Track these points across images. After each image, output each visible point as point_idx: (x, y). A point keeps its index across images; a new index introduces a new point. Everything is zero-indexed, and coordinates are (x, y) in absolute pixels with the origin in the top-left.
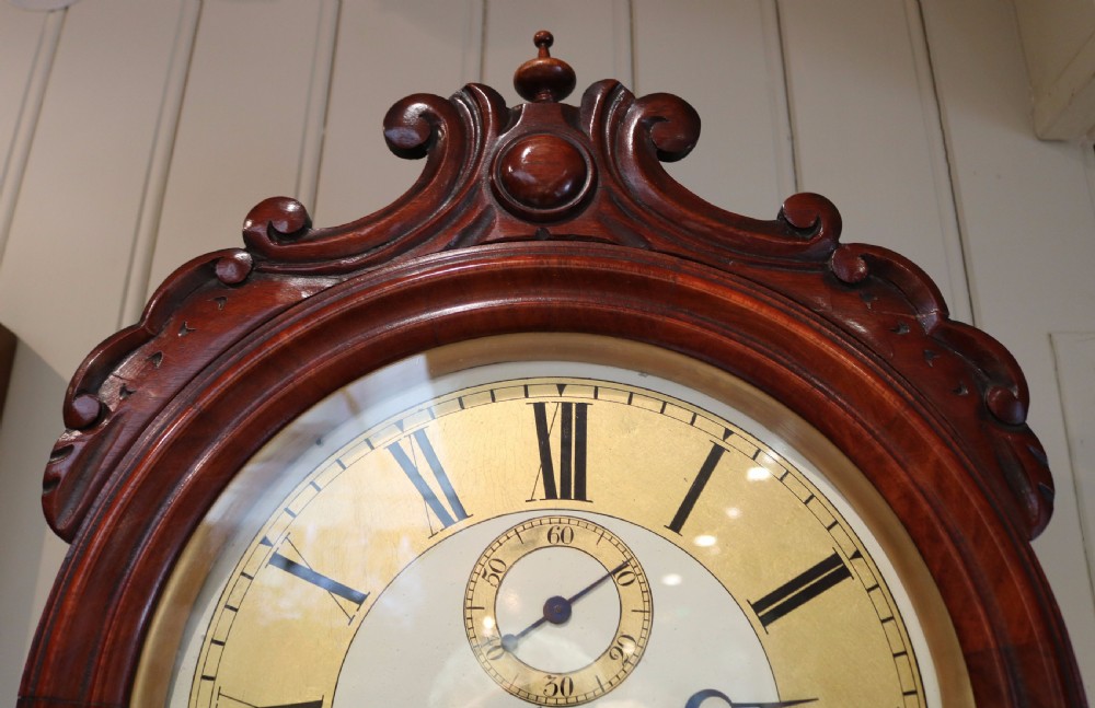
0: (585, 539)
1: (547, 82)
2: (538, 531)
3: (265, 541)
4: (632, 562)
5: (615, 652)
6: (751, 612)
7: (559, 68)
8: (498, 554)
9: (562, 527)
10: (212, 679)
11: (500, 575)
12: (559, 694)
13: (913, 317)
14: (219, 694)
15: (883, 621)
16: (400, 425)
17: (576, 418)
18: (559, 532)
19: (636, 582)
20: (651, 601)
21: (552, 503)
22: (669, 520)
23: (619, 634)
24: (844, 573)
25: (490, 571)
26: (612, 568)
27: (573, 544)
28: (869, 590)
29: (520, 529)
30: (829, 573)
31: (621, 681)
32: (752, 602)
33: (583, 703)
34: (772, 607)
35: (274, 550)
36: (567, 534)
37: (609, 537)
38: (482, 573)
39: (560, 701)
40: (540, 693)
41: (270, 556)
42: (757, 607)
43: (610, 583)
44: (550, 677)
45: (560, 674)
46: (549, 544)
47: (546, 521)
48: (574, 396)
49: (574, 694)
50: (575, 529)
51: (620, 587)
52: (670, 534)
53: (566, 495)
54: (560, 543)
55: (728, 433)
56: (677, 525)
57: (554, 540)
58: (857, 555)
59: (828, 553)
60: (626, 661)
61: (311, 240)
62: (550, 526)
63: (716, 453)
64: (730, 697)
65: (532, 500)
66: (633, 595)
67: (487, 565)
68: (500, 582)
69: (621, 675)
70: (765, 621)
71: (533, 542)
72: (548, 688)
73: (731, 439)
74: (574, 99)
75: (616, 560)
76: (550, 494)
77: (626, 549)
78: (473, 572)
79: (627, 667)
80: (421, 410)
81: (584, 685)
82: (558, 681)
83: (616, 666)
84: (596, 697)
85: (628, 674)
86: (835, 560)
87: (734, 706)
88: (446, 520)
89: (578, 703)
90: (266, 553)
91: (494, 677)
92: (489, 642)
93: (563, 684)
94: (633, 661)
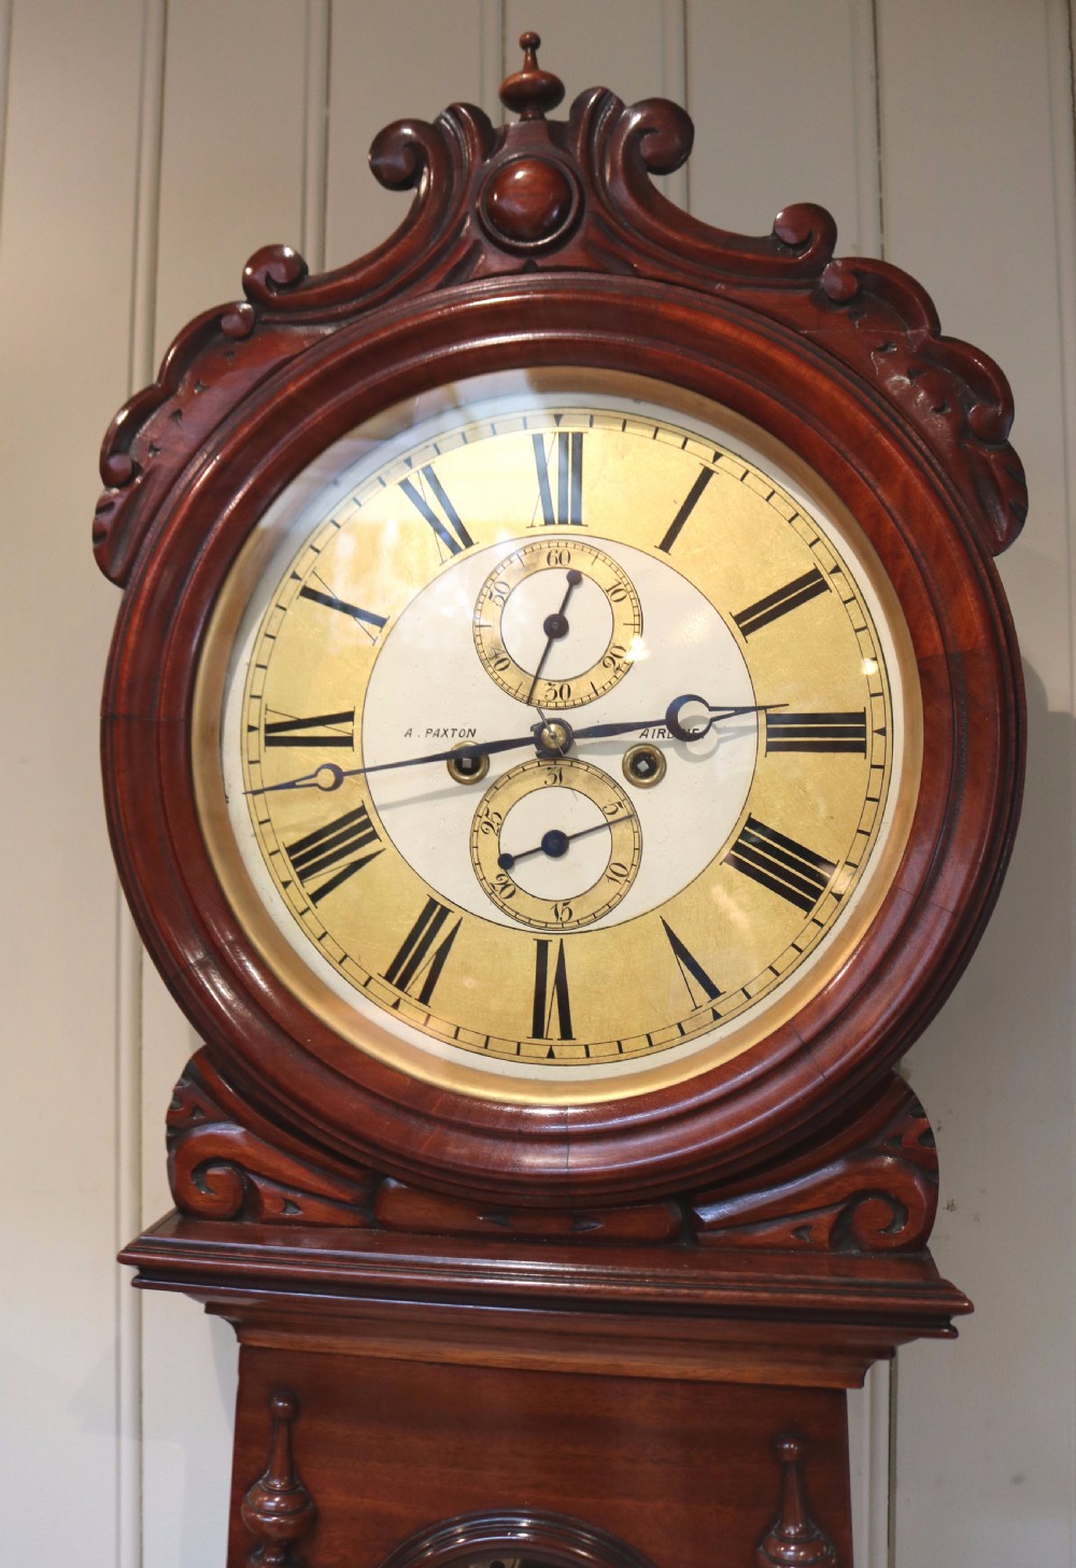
0: (582, 560)
1: (532, 95)
2: (539, 554)
3: (295, 576)
4: (624, 580)
5: (608, 661)
6: (732, 623)
7: (544, 81)
8: (503, 577)
9: (560, 550)
10: (259, 697)
11: (505, 596)
12: (558, 698)
13: (903, 334)
14: (267, 709)
15: (857, 631)
16: (408, 462)
17: (573, 446)
18: (557, 555)
19: (628, 598)
20: (641, 615)
21: (550, 529)
22: (659, 542)
23: (611, 645)
24: (823, 587)
25: (495, 593)
26: (604, 586)
27: (570, 565)
28: (845, 602)
29: (522, 553)
30: (809, 586)
31: (613, 686)
32: (734, 615)
33: (580, 706)
34: (751, 620)
35: (303, 583)
36: (565, 556)
37: (603, 558)
38: (489, 594)
39: (560, 705)
40: (542, 698)
41: (300, 589)
42: (738, 619)
43: (603, 600)
44: (550, 684)
45: (559, 681)
46: (548, 566)
47: (545, 545)
48: (570, 426)
49: (571, 698)
50: (572, 551)
51: (614, 604)
52: (661, 553)
53: (563, 521)
54: (559, 565)
55: (717, 456)
56: (666, 545)
57: (553, 563)
58: (837, 569)
59: (809, 568)
60: (618, 669)
61: (309, 288)
62: (549, 550)
63: (706, 475)
64: (708, 701)
65: (532, 526)
66: (625, 610)
67: (492, 587)
68: (505, 602)
69: (613, 681)
70: (746, 631)
71: (534, 565)
72: (548, 694)
73: (720, 461)
74: (560, 113)
75: (610, 580)
76: (549, 520)
77: (619, 569)
78: (481, 593)
79: (619, 674)
80: (427, 447)
81: (581, 689)
82: (557, 688)
83: (609, 673)
84: (591, 701)
85: (619, 680)
86: (815, 574)
87: (712, 709)
88: (454, 549)
89: (575, 706)
90: (296, 586)
91: (501, 686)
92: (496, 656)
93: (562, 690)
94: (624, 668)
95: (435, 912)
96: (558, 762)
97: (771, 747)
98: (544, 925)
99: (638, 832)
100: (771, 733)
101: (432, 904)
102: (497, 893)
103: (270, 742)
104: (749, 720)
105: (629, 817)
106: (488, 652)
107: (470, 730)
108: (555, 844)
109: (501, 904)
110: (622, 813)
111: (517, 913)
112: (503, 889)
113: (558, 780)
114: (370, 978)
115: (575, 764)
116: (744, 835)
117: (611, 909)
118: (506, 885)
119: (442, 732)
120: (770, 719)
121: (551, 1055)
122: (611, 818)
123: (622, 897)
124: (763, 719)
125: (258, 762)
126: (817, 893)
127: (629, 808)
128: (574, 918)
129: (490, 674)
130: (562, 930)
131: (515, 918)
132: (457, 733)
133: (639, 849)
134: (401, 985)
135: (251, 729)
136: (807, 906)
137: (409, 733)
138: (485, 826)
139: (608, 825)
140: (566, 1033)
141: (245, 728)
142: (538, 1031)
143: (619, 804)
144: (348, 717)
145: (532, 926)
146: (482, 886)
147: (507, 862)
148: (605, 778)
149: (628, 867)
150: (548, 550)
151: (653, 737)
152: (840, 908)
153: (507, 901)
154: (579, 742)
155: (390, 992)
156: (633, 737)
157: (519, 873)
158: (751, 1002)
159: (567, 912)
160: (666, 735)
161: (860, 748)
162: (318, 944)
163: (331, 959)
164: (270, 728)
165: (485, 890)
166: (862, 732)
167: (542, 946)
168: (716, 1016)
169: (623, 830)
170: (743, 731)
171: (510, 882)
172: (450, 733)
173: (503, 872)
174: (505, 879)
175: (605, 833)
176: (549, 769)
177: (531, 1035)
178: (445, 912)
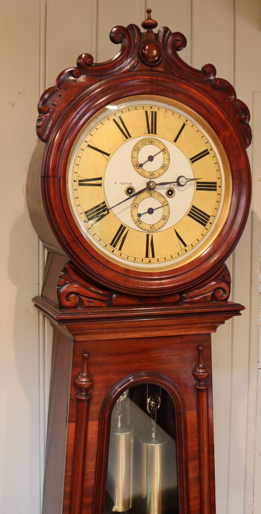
0: (156, 143)
1: (149, 25)
2: (146, 141)
3: (86, 142)
4: (166, 148)
5: (162, 168)
6: (189, 160)
7: (154, 23)
8: (138, 146)
9: (151, 140)
10: (77, 173)
11: (139, 150)
12: (151, 176)
13: (229, 97)
14: (79, 176)
15: (215, 164)
16: (115, 114)
17: (154, 115)
18: (151, 141)
19: (167, 153)
20: (169, 157)
21: (149, 134)
23: (163, 164)
24: (208, 153)
25: (136, 149)
26: (162, 149)
27: (154, 144)
28: (213, 157)
29: (143, 140)
30: (205, 153)
31: (163, 174)
33: (156, 178)
34: (194, 160)
35: (88, 144)
36: (153, 142)
37: (161, 143)
38: (135, 150)
39: (151, 178)
40: (147, 176)
42: (191, 159)
43: (161, 153)
44: (149, 173)
46: (149, 144)
47: (148, 139)
48: (154, 109)
49: (154, 176)
50: (154, 141)
51: (164, 154)
52: (174, 143)
53: (152, 133)
54: (151, 144)
55: (187, 121)
56: (175, 141)
57: (150, 143)
58: (211, 149)
59: (205, 149)
60: (164, 170)
63: (184, 125)
64: (186, 177)
65: (145, 134)
66: (166, 156)
68: (139, 152)
69: (164, 172)
70: (192, 162)
71: (145, 143)
72: (149, 175)
73: (187, 122)
74: (155, 31)
75: (163, 148)
76: (149, 133)
77: (165, 146)
78: (133, 150)
79: (165, 171)
80: (120, 111)
81: (156, 174)
82: (151, 173)
83: (162, 170)
84: (158, 177)
85: (165, 172)
86: (207, 150)
87: (186, 179)
88: (127, 138)
89: (155, 178)
90: (86, 144)
91: (138, 172)
92: (137, 165)
93: (152, 174)
94: (166, 169)
95: (122, 228)
96: (151, 191)
97: (198, 189)
98: (148, 230)
99: (169, 208)
100: (197, 186)
101: (122, 226)
102: (137, 223)
103: (80, 185)
104: (193, 182)
105: (167, 205)
106: (135, 164)
107: (130, 183)
108: (151, 211)
109: (138, 226)
110: (165, 204)
111: (142, 228)
112: (138, 222)
113: (151, 196)
114: (107, 245)
115: (155, 192)
116: (192, 209)
117: (163, 226)
118: (139, 221)
119: (124, 183)
120: (198, 183)
121: (150, 262)
122: (163, 205)
123: (166, 224)
124: (196, 183)
125: (77, 190)
126: (206, 223)
127: (167, 203)
128: (155, 228)
129: (135, 169)
130: (152, 232)
131: (141, 229)
132: (127, 184)
133: (169, 212)
134: (114, 246)
135: (75, 181)
136: (205, 225)
137: (116, 183)
138: (134, 207)
139: (162, 206)
140: (153, 256)
141: (73, 181)
142: (147, 256)
143: (165, 202)
144: (100, 179)
145: (145, 231)
146: (134, 221)
147: (139, 215)
148: (162, 195)
149: (167, 216)
150: (149, 140)
151: (172, 186)
152: (211, 226)
153: (139, 225)
154: (157, 187)
155: (112, 248)
156: (168, 186)
157: (142, 218)
158: (193, 247)
159: (153, 227)
160: (175, 186)
161: (215, 190)
162: (93, 237)
163: (96, 240)
164: (80, 181)
165: (134, 222)
166: (216, 186)
167: (148, 236)
168: (186, 251)
169: (166, 208)
170: (191, 185)
171: (140, 220)
172: (126, 184)
173: (139, 218)
174: (139, 219)
175: (162, 208)
176: (149, 193)
177: (145, 257)
178: (125, 228)
